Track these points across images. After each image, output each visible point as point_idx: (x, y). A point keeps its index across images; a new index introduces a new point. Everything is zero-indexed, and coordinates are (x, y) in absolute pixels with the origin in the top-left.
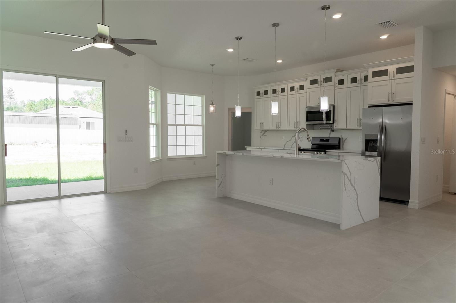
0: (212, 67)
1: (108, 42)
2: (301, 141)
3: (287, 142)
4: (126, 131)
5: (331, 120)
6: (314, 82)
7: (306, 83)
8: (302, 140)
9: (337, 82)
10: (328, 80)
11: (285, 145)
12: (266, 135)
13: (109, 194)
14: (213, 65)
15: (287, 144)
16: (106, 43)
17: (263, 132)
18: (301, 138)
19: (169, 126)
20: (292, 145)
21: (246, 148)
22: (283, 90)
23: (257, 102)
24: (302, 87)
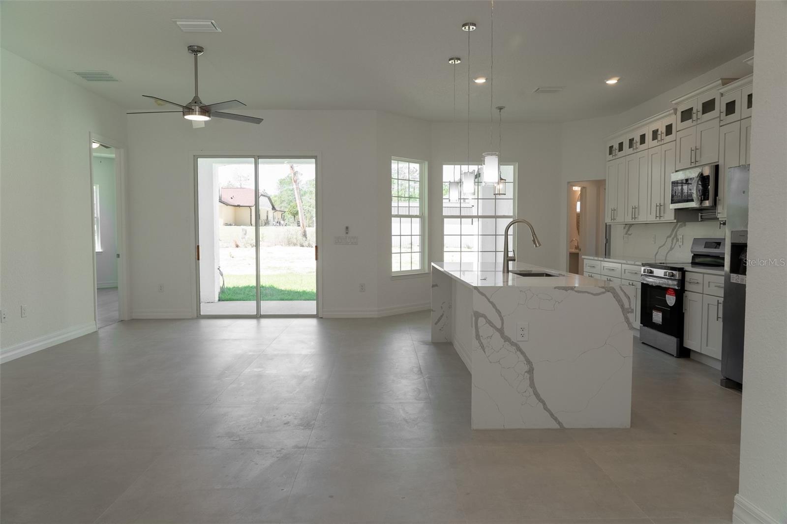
0: (500, 111)
1: (197, 113)
2: (680, 246)
3: (660, 247)
4: (347, 228)
5: (708, 199)
6: (687, 115)
7: (674, 119)
8: (681, 244)
9: (724, 108)
10: (708, 106)
11: (657, 253)
12: (631, 234)
13: (321, 319)
14: (501, 109)
15: (659, 253)
16: (196, 114)
17: (627, 228)
18: (680, 240)
19: (445, 220)
20: (667, 254)
21: (585, 259)
22: (643, 138)
23: (609, 167)
24: (669, 129)
